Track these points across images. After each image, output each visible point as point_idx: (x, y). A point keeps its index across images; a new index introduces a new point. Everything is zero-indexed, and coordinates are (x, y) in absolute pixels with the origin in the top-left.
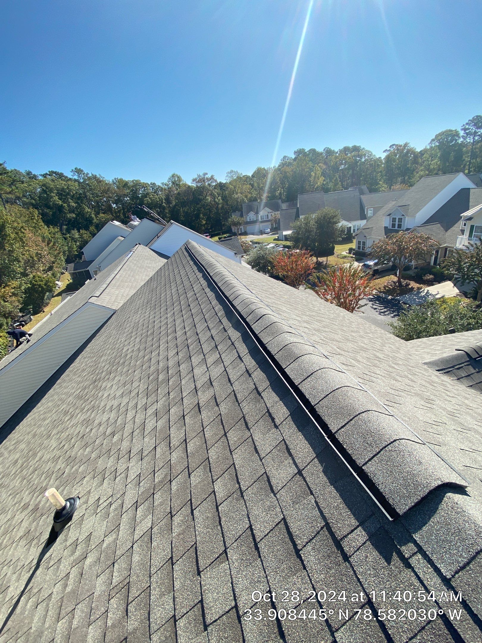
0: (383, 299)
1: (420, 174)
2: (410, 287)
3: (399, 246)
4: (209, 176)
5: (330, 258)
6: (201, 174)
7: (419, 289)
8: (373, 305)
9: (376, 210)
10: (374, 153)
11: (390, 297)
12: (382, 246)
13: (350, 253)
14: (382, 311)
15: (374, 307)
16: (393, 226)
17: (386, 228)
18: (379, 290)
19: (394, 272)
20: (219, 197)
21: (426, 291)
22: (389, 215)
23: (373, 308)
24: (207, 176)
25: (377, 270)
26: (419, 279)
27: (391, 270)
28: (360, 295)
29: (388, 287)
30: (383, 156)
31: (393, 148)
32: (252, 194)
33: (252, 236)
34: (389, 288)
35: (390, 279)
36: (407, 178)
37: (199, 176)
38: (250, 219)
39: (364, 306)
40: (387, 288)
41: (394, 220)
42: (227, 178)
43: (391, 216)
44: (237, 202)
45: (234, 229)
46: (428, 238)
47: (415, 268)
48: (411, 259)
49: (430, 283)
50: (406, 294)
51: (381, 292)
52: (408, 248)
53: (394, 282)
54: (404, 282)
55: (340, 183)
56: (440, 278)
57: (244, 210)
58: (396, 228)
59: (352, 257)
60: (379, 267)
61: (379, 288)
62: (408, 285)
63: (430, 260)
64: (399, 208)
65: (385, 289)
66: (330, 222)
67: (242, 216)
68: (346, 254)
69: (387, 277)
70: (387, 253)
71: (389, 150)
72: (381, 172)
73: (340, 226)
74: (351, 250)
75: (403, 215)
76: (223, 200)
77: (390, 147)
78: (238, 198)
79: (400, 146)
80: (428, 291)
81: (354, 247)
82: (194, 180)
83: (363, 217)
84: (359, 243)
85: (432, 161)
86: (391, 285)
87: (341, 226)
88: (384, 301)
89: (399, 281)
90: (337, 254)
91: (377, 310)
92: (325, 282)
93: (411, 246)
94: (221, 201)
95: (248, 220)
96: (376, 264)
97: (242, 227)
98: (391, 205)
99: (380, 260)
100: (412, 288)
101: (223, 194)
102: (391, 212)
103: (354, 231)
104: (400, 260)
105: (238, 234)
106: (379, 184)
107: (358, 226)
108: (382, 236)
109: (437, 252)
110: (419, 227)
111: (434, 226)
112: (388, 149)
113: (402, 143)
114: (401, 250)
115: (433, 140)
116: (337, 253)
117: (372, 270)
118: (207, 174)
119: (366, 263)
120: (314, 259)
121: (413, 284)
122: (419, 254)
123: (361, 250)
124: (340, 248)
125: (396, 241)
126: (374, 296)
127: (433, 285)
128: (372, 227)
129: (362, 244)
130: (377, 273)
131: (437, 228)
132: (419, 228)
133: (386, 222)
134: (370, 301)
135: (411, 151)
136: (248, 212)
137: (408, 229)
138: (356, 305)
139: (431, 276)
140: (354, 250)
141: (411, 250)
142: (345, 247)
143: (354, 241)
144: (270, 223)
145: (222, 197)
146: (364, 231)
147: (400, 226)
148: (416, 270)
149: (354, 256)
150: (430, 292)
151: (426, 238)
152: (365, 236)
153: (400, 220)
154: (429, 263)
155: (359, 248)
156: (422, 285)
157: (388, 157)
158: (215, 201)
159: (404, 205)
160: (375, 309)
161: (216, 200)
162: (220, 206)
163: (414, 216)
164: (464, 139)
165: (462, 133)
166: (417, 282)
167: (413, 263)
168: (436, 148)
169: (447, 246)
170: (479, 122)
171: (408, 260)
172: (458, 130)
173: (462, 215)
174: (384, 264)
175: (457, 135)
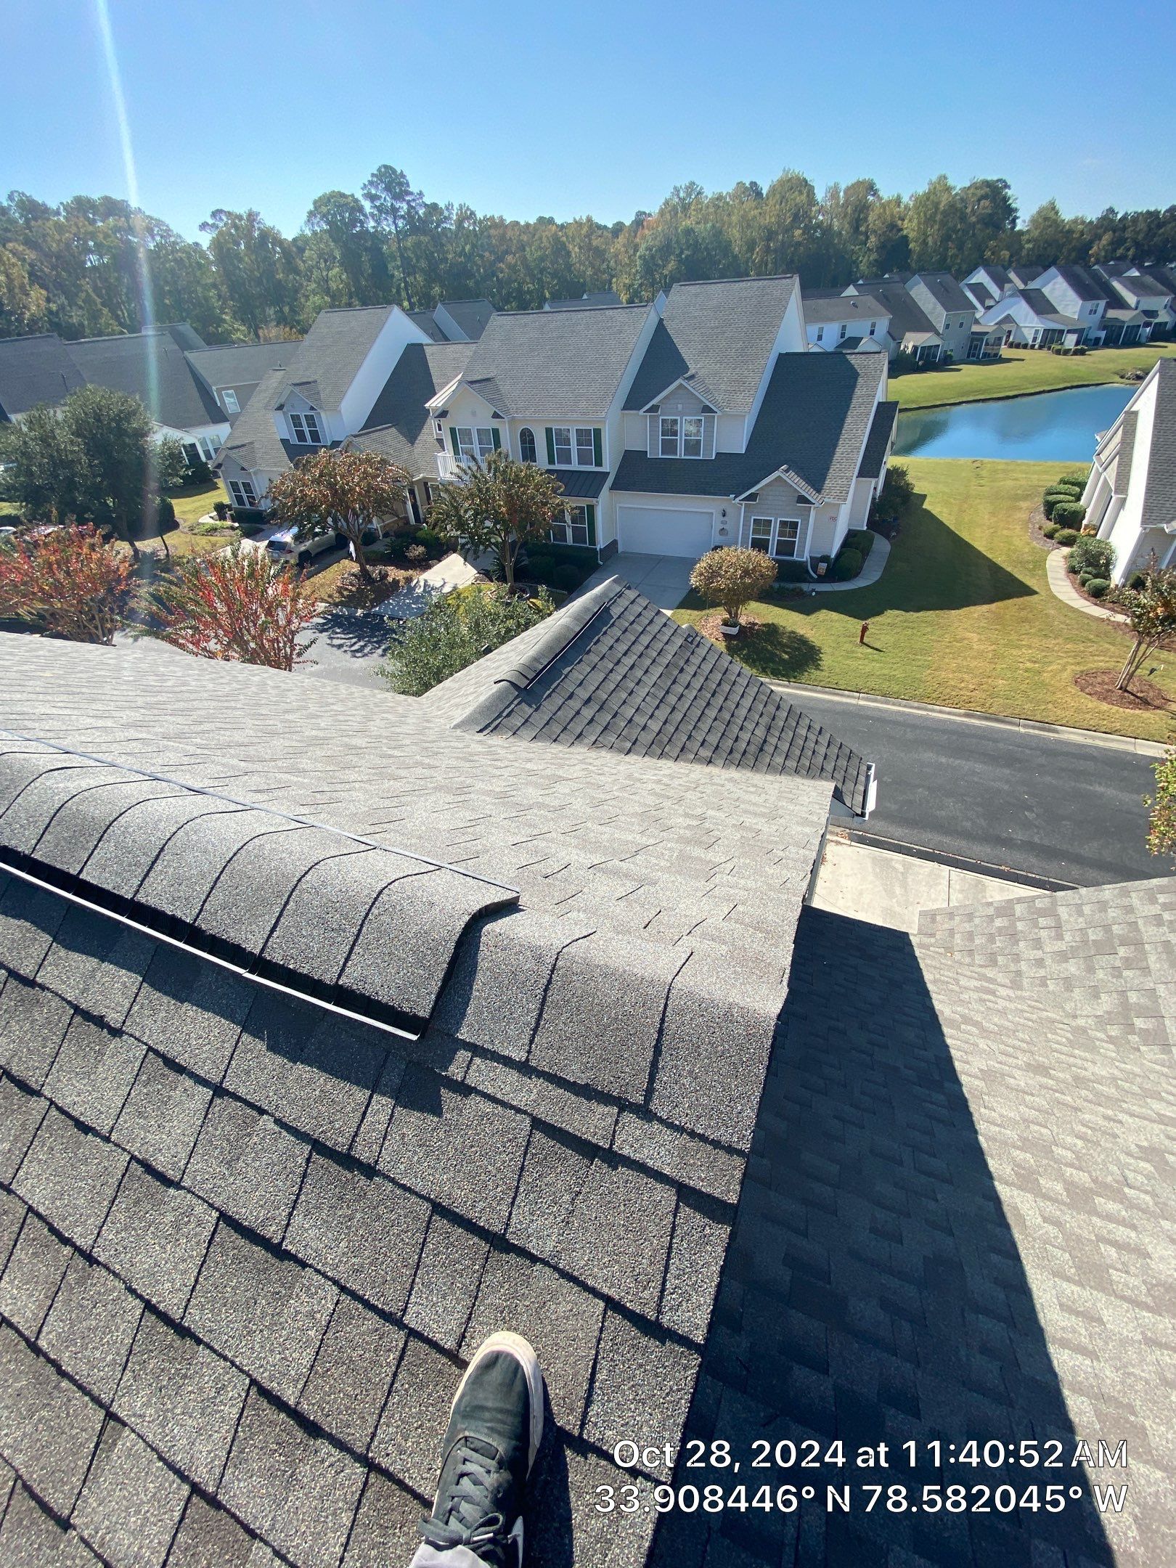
0: (348, 618)
1: (314, 303)
2: (390, 579)
3: (332, 486)
5: (171, 538)
7: (409, 580)
8: (331, 638)
9: (244, 394)
10: (175, 228)
11: (360, 612)
12: (293, 490)
13: (222, 517)
14: (356, 647)
15: (336, 642)
16: (301, 435)
17: (285, 442)
18: (330, 600)
19: (343, 553)
21: (422, 584)
22: (280, 408)
23: (333, 646)
25: (306, 552)
26: (402, 561)
27: (336, 549)
28: (289, 622)
29: (346, 589)
30: (206, 240)
31: (221, 219)
34: (350, 591)
35: (344, 568)
36: (286, 309)
39: (310, 646)
40: (345, 593)
41: (296, 419)
43: (285, 409)
46: (383, 462)
47: (386, 535)
48: (368, 516)
49: (424, 564)
50: (388, 597)
51: (336, 605)
52: (351, 490)
53: (353, 575)
54: (375, 571)
55: (105, 311)
56: (437, 551)
58: (309, 442)
59: (233, 528)
60: (308, 543)
61: (330, 596)
62: (384, 576)
63: (406, 513)
64: (297, 390)
65: (343, 596)
66: (121, 432)
68: (211, 521)
69: (335, 567)
70: (312, 508)
71: (213, 226)
72: (214, 286)
73: (159, 443)
74: (220, 509)
75: (312, 408)
77: (214, 214)
79: (240, 217)
80: (426, 581)
81: (226, 501)
83: (217, 415)
84: (234, 486)
85: (328, 270)
86: (353, 585)
87: (164, 444)
88: (351, 624)
89: (363, 570)
90: (188, 524)
91: (345, 648)
92: (181, 606)
93: (358, 484)
96: (298, 538)
98: (273, 381)
99: (301, 526)
100: (396, 582)
102: (282, 400)
103: (208, 456)
104: (347, 521)
106: (224, 321)
107: (212, 441)
108: (286, 466)
109: (412, 492)
110: (356, 436)
111: (384, 432)
112: (210, 221)
113: (241, 210)
114: (340, 498)
115: (311, 214)
116: (185, 521)
117: (296, 554)
119: (273, 538)
120: (123, 548)
121: (394, 573)
122: (382, 503)
123: (248, 506)
124: (188, 508)
125: (321, 475)
126: (325, 618)
127: (429, 567)
128: (252, 443)
129: (242, 490)
130: (312, 561)
131: (390, 437)
132: (357, 439)
133: (280, 428)
134: (321, 632)
135: (268, 237)
137: (335, 444)
138: (293, 649)
139: (421, 549)
140: (229, 507)
141: (360, 494)
142: (202, 503)
143: (220, 483)
146: (233, 454)
147: (315, 437)
148: (388, 540)
149: (236, 525)
150: (431, 583)
151: (379, 463)
152: (243, 469)
153: (310, 419)
154: (407, 519)
155: (240, 500)
156: (410, 572)
157: (217, 244)
159: (305, 380)
160: (340, 646)
163: (335, 409)
164: (376, 221)
165: (367, 206)
166: (399, 567)
167: (376, 524)
168: (326, 237)
169: (424, 478)
170: (391, 181)
171: (364, 519)
172: (359, 195)
173: (427, 405)
174: (317, 534)
175: (361, 209)
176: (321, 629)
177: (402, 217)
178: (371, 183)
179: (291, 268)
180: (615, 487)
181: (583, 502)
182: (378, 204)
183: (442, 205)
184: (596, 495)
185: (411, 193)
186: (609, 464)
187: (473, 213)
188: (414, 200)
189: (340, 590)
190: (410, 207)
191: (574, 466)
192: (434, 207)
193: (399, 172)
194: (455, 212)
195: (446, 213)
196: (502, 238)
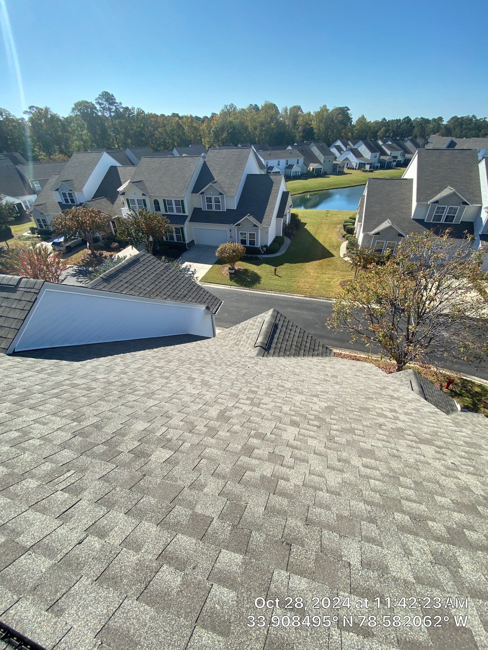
0: (85, 271)
1: (76, 144)
2: (104, 256)
5: (11, 242)
7: (111, 256)
9: (43, 183)
10: (12, 113)
11: (90, 269)
12: (61, 223)
13: (33, 233)
15: (79, 280)
16: (66, 200)
17: (60, 203)
18: (78, 264)
21: (117, 257)
22: (57, 190)
23: (78, 282)
25: (69, 246)
26: (109, 249)
27: (81, 245)
28: (56, 271)
29: (85, 260)
30: (27, 118)
31: (33, 110)
34: (87, 261)
35: (85, 252)
36: (63, 147)
40: (85, 262)
41: (64, 194)
43: (59, 190)
46: (99, 211)
47: (103, 239)
49: (118, 250)
50: (102, 263)
51: (81, 266)
52: (86, 222)
53: (89, 255)
54: (98, 253)
56: (123, 245)
58: (70, 203)
59: (38, 237)
60: (69, 243)
62: (101, 255)
63: (111, 230)
64: (64, 183)
68: (28, 235)
69: (81, 252)
70: (70, 229)
71: (30, 112)
73: (5, 203)
74: (32, 229)
75: (71, 190)
77: (30, 108)
79: (41, 110)
81: (35, 226)
83: (31, 191)
84: (38, 220)
85: (82, 131)
86: (88, 258)
88: (86, 273)
91: (83, 282)
93: (88, 220)
96: (66, 241)
98: (55, 180)
99: (65, 236)
100: (106, 257)
102: (58, 187)
103: (27, 208)
104: (85, 234)
106: (35, 151)
107: (29, 201)
108: (59, 212)
109: (113, 222)
110: (89, 200)
111: (101, 200)
112: (29, 110)
113: (42, 106)
114: (81, 225)
115: (74, 109)
116: (17, 235)
117: (65, 247)
119: (54, 241)
121: (105, 253)
122: (99, 227)
123: (44, 228)
124: (18, 229)
125: (73, 217)
126: (76, 271)
127: (120, 251)
128: (46, 203)
129: (42, 222)
130: (70, 251)
131: (103, 201)
132: (89, 203)
133: (57, 198)
134: (74, 277)
135: (54, 119)
137: (81, 204)
139: (117, 244)
140: (36, 228)
141: (89, 223)
142: (24, 227)
143: (32, 219)
146: (38, 208)
147: (73, 201)
148: (103, 241)
149: (40, 236)
150: (120, 257)
151: (97, 212)
152: (42, 214)
153: (70, 195)
154: (111, 232)
155: (41, 226)
156: (112, 253)
157: (32, 120)
159: (67, 179)
163: (80, 190)
164: (102, 113)
165: (98, 107)
166: (108, 251)
167: (98, 235)
168: (80, 118)
169: (118, 217)
170: (108, 98)
171: (92, 233)
172: (94, 102)
173: (117, 190)
174: (73, 239)
175: (95, 108)
176: (74, 275)
177: (113, 112)
178: (99, 98)
179: (65, 130)
180: (190, 221)
181: (179, 226)
182: (102, 106)
183: (130, 108)
184: (183, 223)
185: (117, 103)
186: (188, 212)
187: (143, 112)
188: (118, 106)
189: (83, 261)
190: (116, 108)
191: (175, 213)
192: (127, 109)
193: (111, 94)
194: (136, 111)
195: (132, 111)
196: (156, 122)
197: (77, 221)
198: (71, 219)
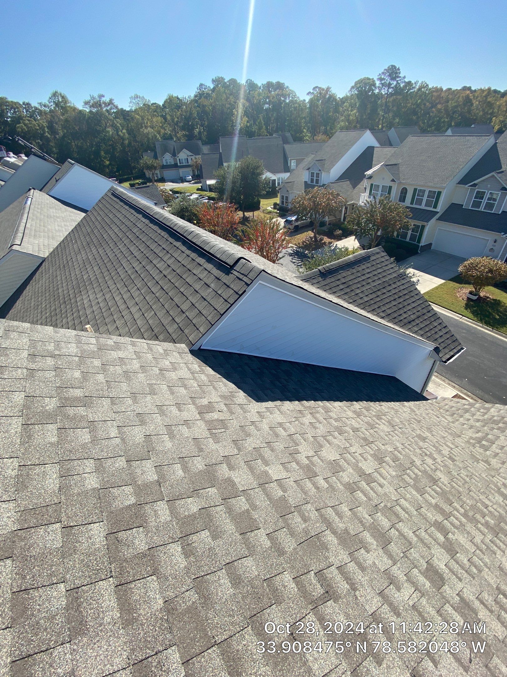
0: (301, 253)
1: (341, 125)
2: (323, 241)
4: (106, 99)
5: (256, 213)
6: (96, 95)
7: (330, 243)
8: (292, 259)
9: (299, 162)
10: (298, 95)
11: (307, 252)
12: (300, 201)
13: (275, 208)
14: (300, 264)
16: (312, 181)
17: (306, 182)
19: (311, 228)
20: (123, 129)
21: (335, 245)
22: (308, 169)
23: (292, 262)
24: (103, 99)
25: (297, 226)
26: (331, 235)
27: (309, 226)
29: (306, 242)
30: (307, 99)
31: (316, 90)
32: (165, 130)
33: (171, 184)
35: (308, 234)
36: (328, 128)
37: (93, 98)
38: (167, 163)
39: (282, 258)
40: (305, 244)
41: (312, 174)
42: (131, 105)
43: (310, 170)
44: (148, 138)
45: (148, 174)
46: (338, 195)
47: (329, 224)
48: (324, 215)
49: (339, 238)
50: (319, 248)
51: (299, 247)
52: (321, 204)
53: (311, 237)
54: (319, 237)
55: (264, 127)
56: (346, 234)
57: (158, 150)
58: (314, 183)
60: (299, 222)
61: (299, 244)
62: (321, 240)
63: (341, 216)
64: (317, 162)
65: (303, 244)
66: (253, 173)
67: (156, 157)
68: (271, 209)
69: (305, 233)
70: (305, 209)
71: (313, 93)
72: (305, 118)
73: (263, 178)
74: (275, 205)
75: (320, 170)
76: (129, 134)
77: (314, 89)
78: (148, 134)
79: (323, 90)
81: (278, 202)
82: (86, 103)
83: (287, 169)
84: (282, 197)
85: (351, 112)
86: (308, 241)
87: (265, 179)
88: (301, 255)
89: (315, 237)
90: (263, 209)
91: (296, 264)
92: (249, 236)
93: (324, 202)
94: (127, 135)
95: (165, 164)
96: (297, 220)
97: (158, 172)
98: (310, 159)
99: (299, 215)
100: (325, 243)
101: (128, 126)
102: (310, 166)
103: (279, 184)
104: (316, 216)
105: (153, 180)
106: (304, 132)
107: (282, 179)
108: (302, 191)
109: (346, 208)
110: (332, 183)
111: (344, 183)
112: (312, 91)
113: (324, 87)
114: (316, 207)
115: (353, 87)
116: (263, 207)
117: (293, 226)
118: (103, 96)
119: (289, 218)
120: (240, 214)
121: (326, 240)
122: (331, 211)
123: (284, 206)
124: (265, 203)
125: (312, 197)
126: (294, 251)
127: (341, 239)
128: (294, 182)
129: (284, 199)
130: (297, 230)
131: (346, 184)
133: (305, 177)
134: (290, 256)
135: (332, 98)
136: (163, 154)
137: (324, 185)
138: (277, 258)
139: (340, 232)
140: (278, 205)
141: (324, 206)
142: (270, 202)
143: (279, 195)
144: (190, 169)
145: (127, 130)
146: (286, 184)
147: (317, 181)
148: (329, 226)
149: (278, 212)
150: (338, 246)
151: (336, 195)
152: (288, 191)
153: (318, 174)
154: (340, 219)
155: (283, 202)
156: (333, 240)
157: (311, 101)
158: (118, 135)
159: (321, 159)
160: (294, 262)
161: (120, 133)
162: (127, 142)
163: (328, 171)
164: (380, 90)
165: (378, 83)
166: (329, 237)
167: (326, 219)
168: (355, 97)
169: (353, 203)
170: (393, 72)
171: (322, 216)
172: (375, 79)
173: (365, 173)
174: (303, 220)
175: (374, 85)
177: (392, 88)
178: (383, 73)
179: (336, 111)
180: (439, 219)
181: (420, 223)
182: (383, 82)
183: (413, 82)
184: (427, 221)
185: (400, 77)
186: (441, 208)
187: (427, 85)
188: (400, 80)
189: (303, 242)
190: (398, 83)
191: (423, 207)
192: (409, 83)
193: (397, 68)
194: (418, 85)
195: (414, 85)
196: (439, 97)
197: (314, 202)
198: (310, 199)
